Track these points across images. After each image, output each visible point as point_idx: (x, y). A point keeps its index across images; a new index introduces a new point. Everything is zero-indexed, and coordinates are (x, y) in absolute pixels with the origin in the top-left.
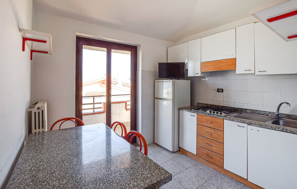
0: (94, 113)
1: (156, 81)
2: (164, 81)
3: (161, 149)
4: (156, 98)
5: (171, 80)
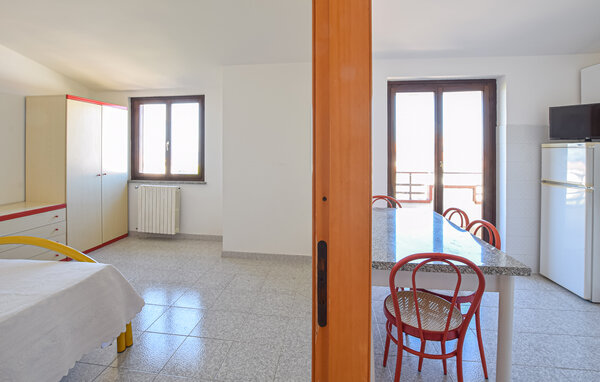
0: (411, 201)
1: (543, 145)
2: (569, 145)
3: (553, 288)
4: (545, 182)
5: (584, 144)
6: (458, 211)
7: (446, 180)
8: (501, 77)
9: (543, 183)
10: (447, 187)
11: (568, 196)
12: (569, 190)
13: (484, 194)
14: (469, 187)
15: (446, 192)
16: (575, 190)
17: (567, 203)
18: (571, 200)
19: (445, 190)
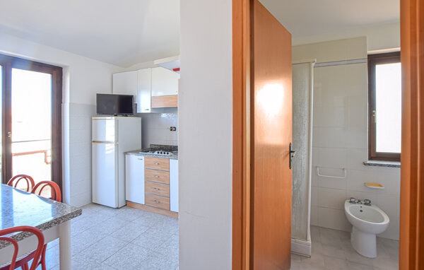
1: (93, 118)
4: (94, 142)
5: (114, 118)
6: (25, 177)
7: (14, 149)
8: (66, 67)
9: (93, 142)
10: (16, 155)
11: (107, 148)
12: (107, 145)
13: (53, 156)
14: (41, 152)
15: (15, 160)
16: (109, 145)
17: (107, 153)
18: (108, 150)
19: (14, 158)
